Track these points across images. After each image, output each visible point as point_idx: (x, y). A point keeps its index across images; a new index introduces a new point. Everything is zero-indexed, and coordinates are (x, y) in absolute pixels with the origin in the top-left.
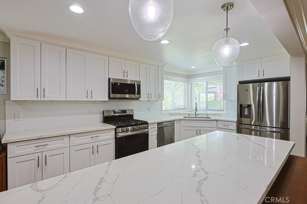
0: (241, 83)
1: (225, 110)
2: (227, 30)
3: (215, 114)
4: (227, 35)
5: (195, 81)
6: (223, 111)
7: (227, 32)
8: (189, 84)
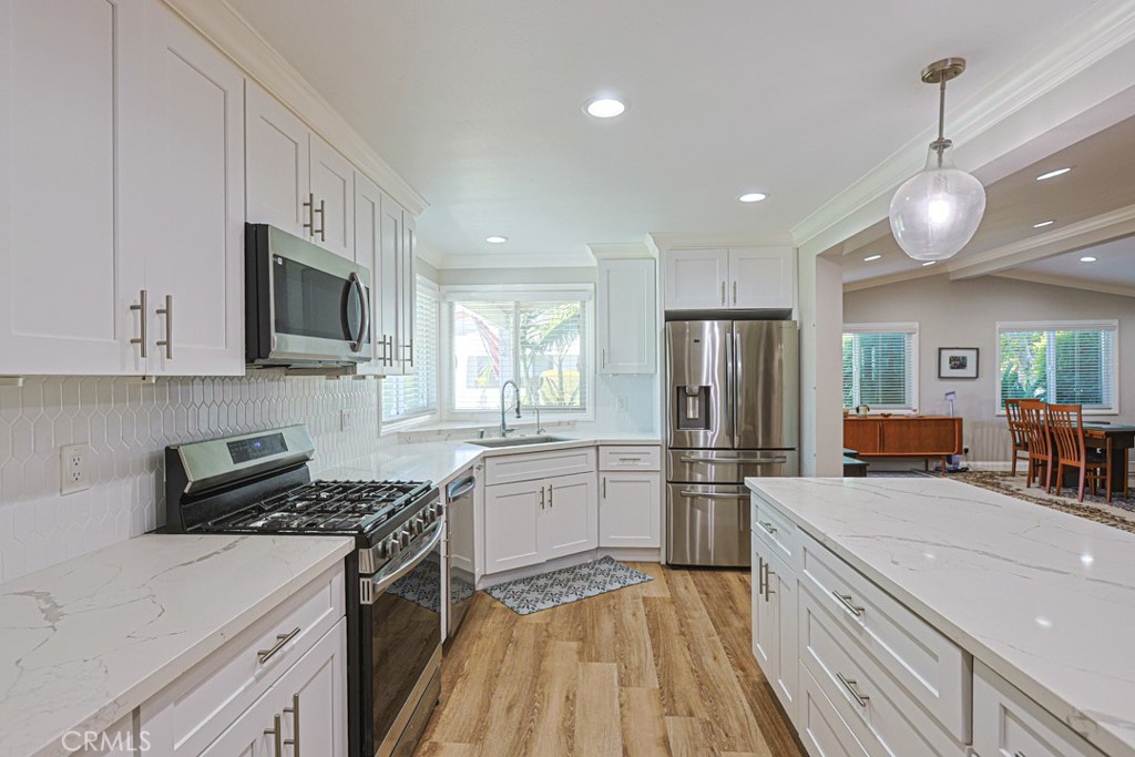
0: (671, 317)
1: (590, 407)
2: (941, 145)
3: (559, 423)
4: (940, 160)
5: (473, 294)
6: (582, 409)
7: (940, 153)
8: (445, 307)
